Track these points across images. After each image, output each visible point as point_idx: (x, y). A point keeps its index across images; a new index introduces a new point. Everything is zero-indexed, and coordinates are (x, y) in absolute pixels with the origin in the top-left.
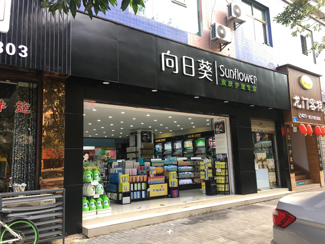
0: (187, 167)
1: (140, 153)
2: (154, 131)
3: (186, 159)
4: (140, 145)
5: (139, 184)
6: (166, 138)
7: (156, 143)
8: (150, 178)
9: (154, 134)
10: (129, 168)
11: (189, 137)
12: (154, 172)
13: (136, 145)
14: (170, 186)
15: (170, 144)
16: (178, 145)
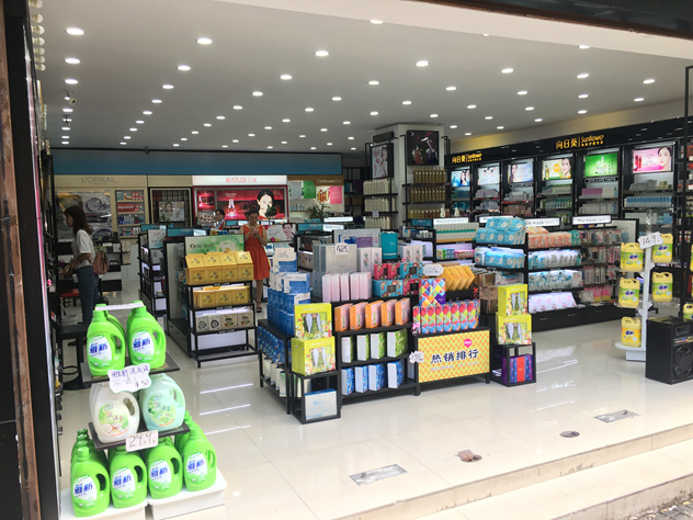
0: (558, 254)
1: (401, 198)
2: (447, 129)
3: (555, 222)
4: (402, 174)
5: (376, 339)
6: (482, 151)
7: (451, 167)
8: (422, 312)
9: (446, 138)
10: (342, 269)
11: (560, 145)
12: (439, 289)
13: (391, 174)
14: (502, 340)
15: (497, 170)
16: (522, 172)
